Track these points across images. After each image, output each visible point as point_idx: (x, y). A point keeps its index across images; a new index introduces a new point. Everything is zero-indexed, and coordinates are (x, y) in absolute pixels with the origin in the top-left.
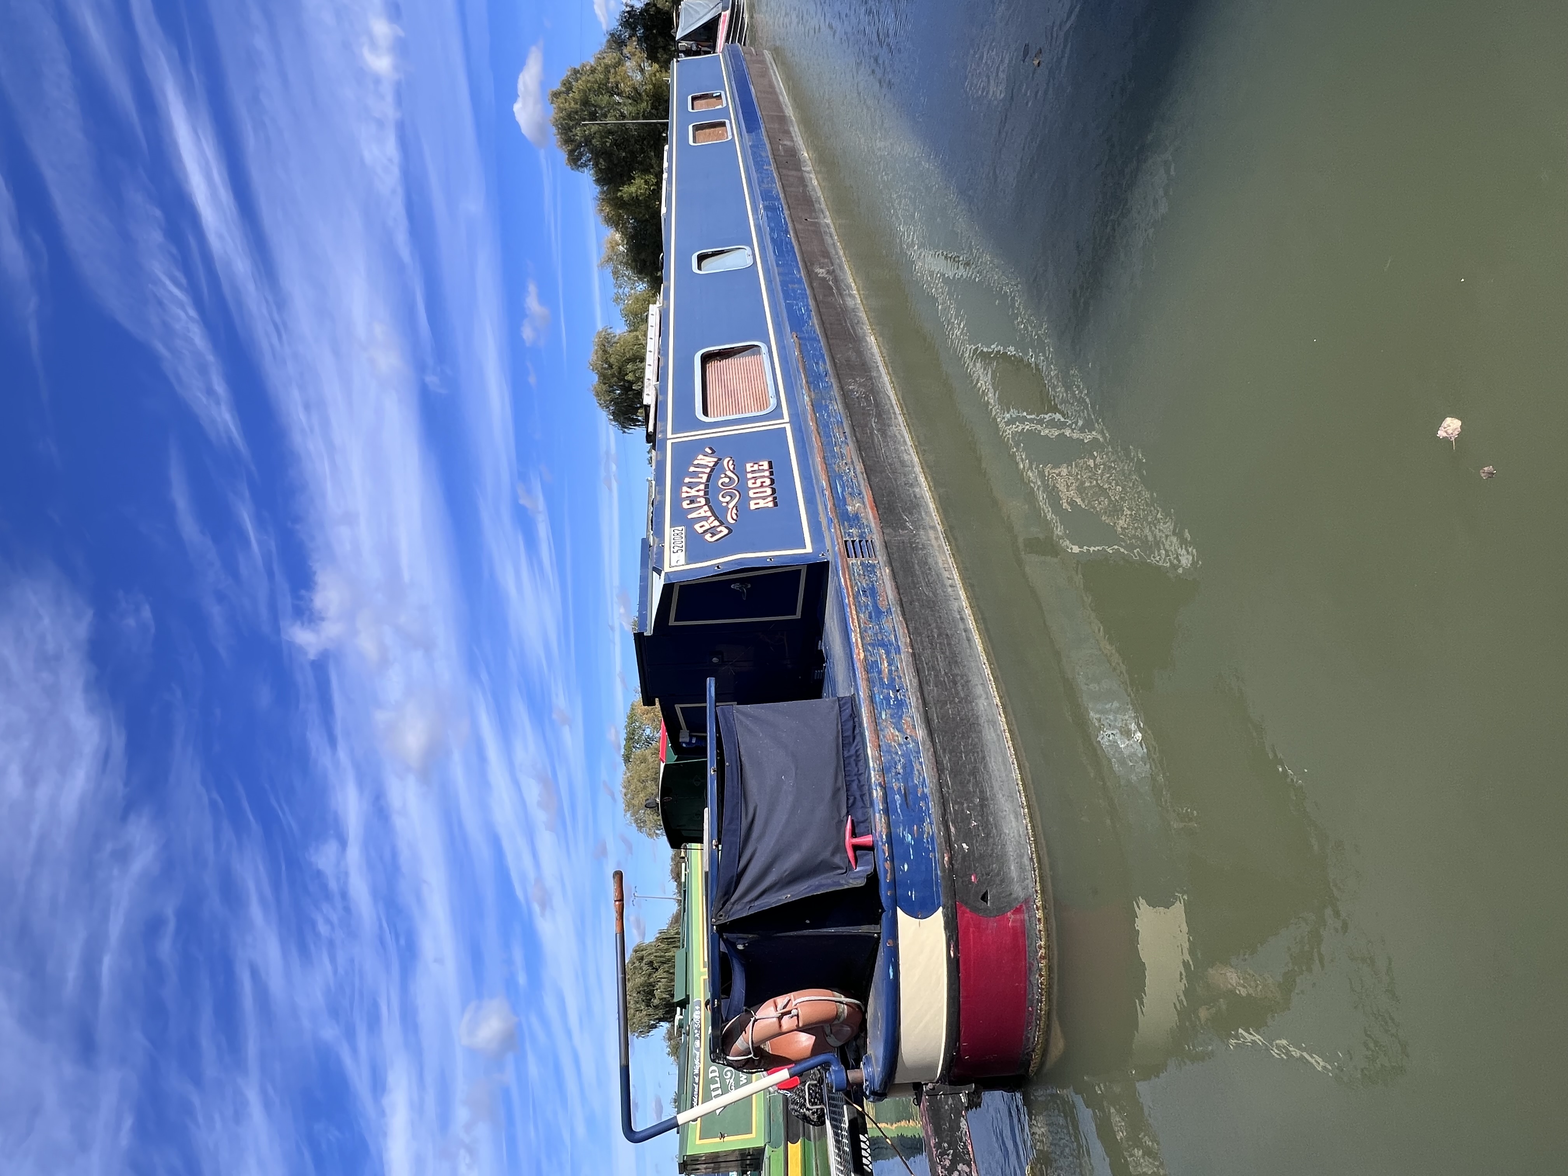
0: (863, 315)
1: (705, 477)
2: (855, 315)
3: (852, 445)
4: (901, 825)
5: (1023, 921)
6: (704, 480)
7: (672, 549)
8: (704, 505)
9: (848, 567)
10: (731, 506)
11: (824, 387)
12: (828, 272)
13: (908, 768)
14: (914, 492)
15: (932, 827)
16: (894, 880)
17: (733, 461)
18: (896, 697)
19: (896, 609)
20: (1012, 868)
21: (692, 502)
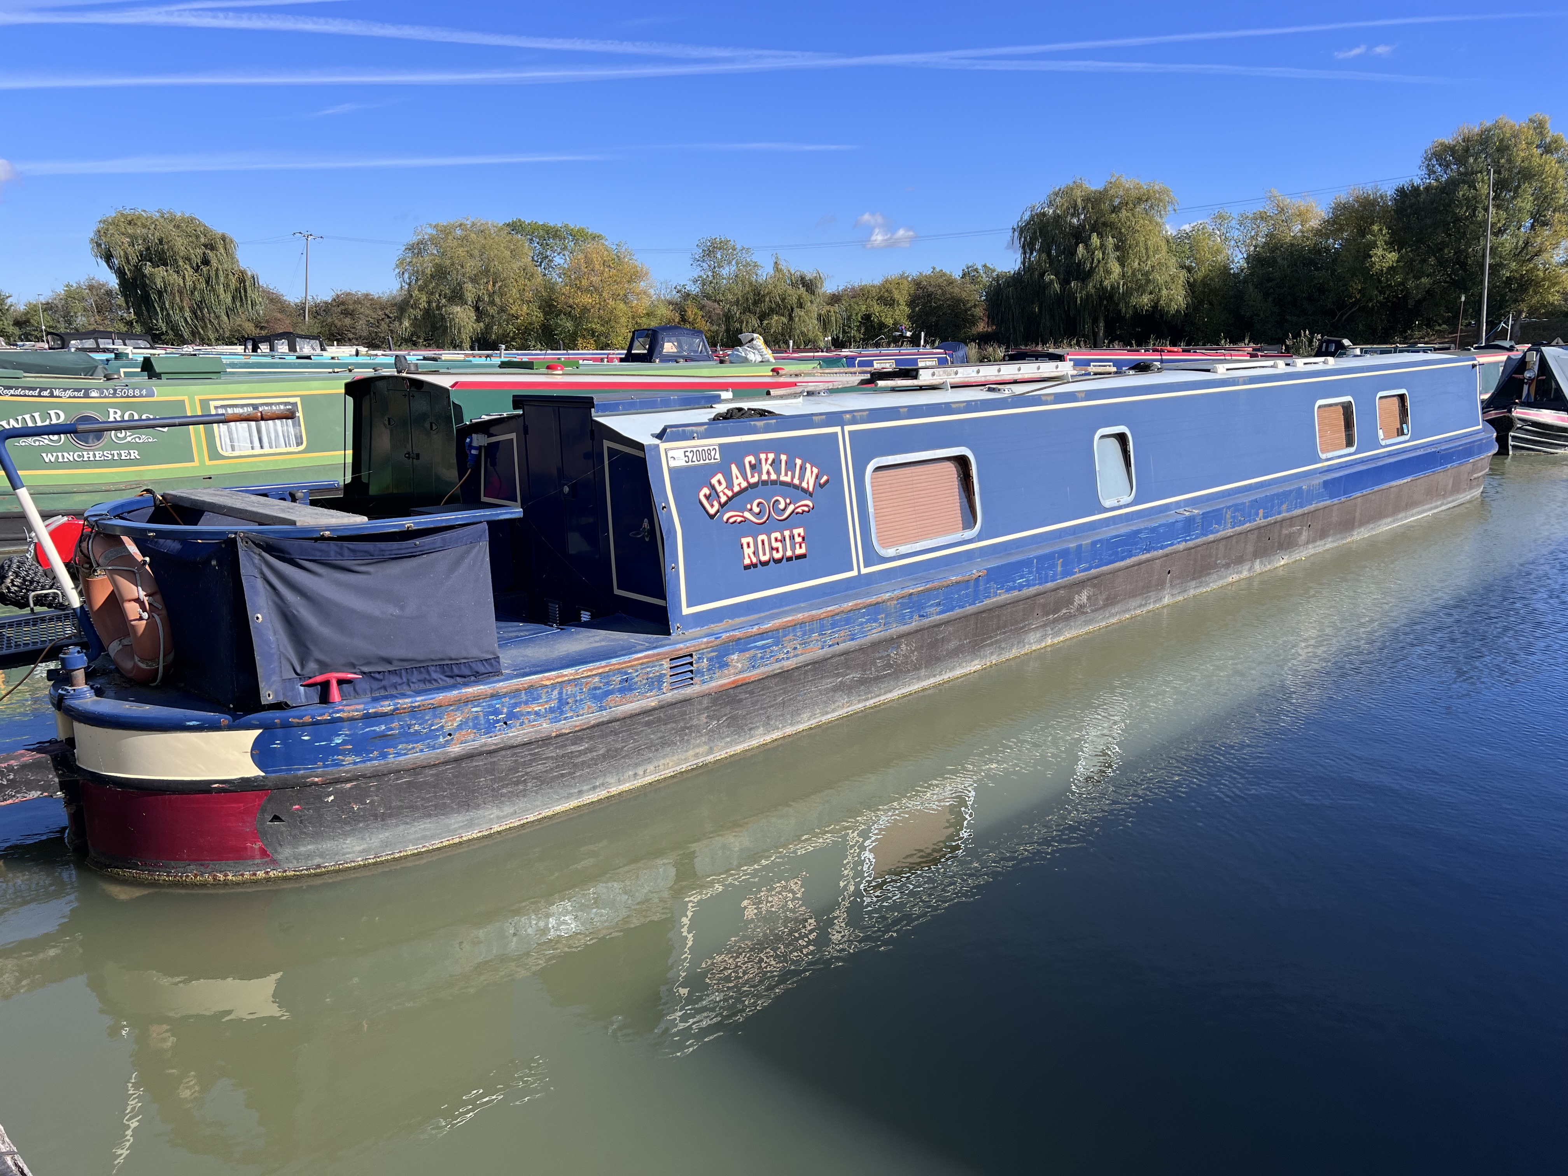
0: (1014, 652)
1: (788, 479)
2: (1013, 645)
3: (820, 653)
4: (352, 732)
5: (253, 858)
6: (783, 478)
7: (689, 450)
8: (748, 482)
9: (657, 660)
10: (747, 515)
11: (904, 615)
12: (1081, 606)
13: (417, 737)
14: (758, 727)
15: (350, 763)
16: (290, 726)
17: (809, 512)
18: (498, 721)
19: (605, 715)
20: (309, 847)
21: (753, 467)
